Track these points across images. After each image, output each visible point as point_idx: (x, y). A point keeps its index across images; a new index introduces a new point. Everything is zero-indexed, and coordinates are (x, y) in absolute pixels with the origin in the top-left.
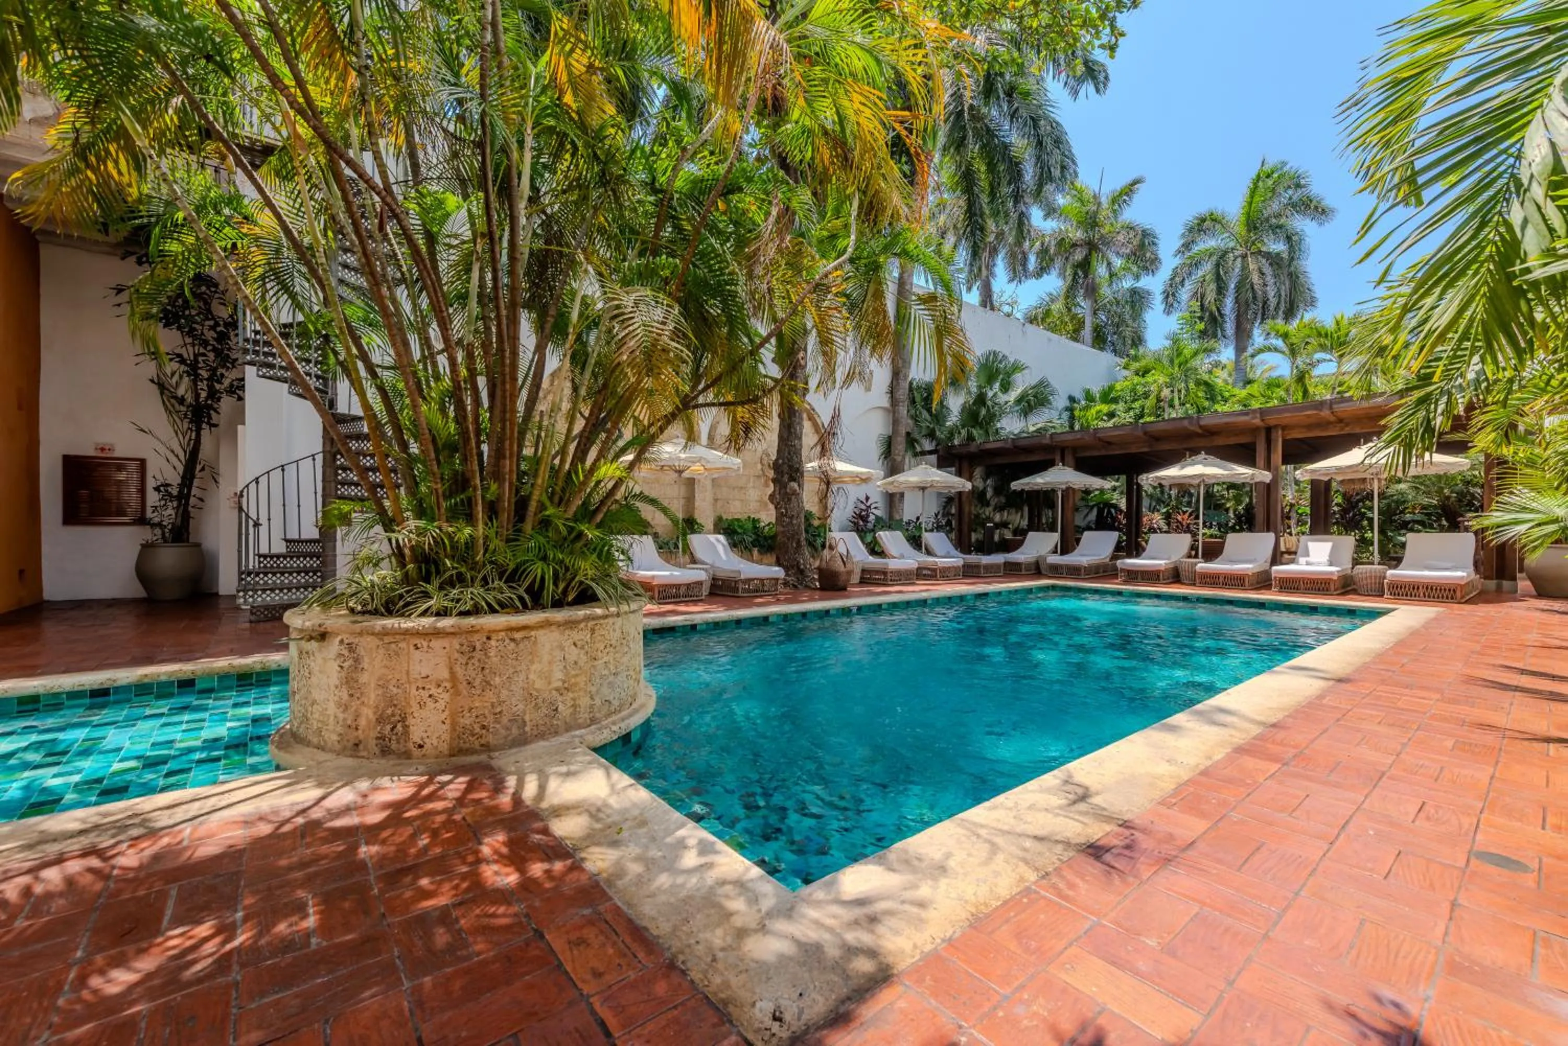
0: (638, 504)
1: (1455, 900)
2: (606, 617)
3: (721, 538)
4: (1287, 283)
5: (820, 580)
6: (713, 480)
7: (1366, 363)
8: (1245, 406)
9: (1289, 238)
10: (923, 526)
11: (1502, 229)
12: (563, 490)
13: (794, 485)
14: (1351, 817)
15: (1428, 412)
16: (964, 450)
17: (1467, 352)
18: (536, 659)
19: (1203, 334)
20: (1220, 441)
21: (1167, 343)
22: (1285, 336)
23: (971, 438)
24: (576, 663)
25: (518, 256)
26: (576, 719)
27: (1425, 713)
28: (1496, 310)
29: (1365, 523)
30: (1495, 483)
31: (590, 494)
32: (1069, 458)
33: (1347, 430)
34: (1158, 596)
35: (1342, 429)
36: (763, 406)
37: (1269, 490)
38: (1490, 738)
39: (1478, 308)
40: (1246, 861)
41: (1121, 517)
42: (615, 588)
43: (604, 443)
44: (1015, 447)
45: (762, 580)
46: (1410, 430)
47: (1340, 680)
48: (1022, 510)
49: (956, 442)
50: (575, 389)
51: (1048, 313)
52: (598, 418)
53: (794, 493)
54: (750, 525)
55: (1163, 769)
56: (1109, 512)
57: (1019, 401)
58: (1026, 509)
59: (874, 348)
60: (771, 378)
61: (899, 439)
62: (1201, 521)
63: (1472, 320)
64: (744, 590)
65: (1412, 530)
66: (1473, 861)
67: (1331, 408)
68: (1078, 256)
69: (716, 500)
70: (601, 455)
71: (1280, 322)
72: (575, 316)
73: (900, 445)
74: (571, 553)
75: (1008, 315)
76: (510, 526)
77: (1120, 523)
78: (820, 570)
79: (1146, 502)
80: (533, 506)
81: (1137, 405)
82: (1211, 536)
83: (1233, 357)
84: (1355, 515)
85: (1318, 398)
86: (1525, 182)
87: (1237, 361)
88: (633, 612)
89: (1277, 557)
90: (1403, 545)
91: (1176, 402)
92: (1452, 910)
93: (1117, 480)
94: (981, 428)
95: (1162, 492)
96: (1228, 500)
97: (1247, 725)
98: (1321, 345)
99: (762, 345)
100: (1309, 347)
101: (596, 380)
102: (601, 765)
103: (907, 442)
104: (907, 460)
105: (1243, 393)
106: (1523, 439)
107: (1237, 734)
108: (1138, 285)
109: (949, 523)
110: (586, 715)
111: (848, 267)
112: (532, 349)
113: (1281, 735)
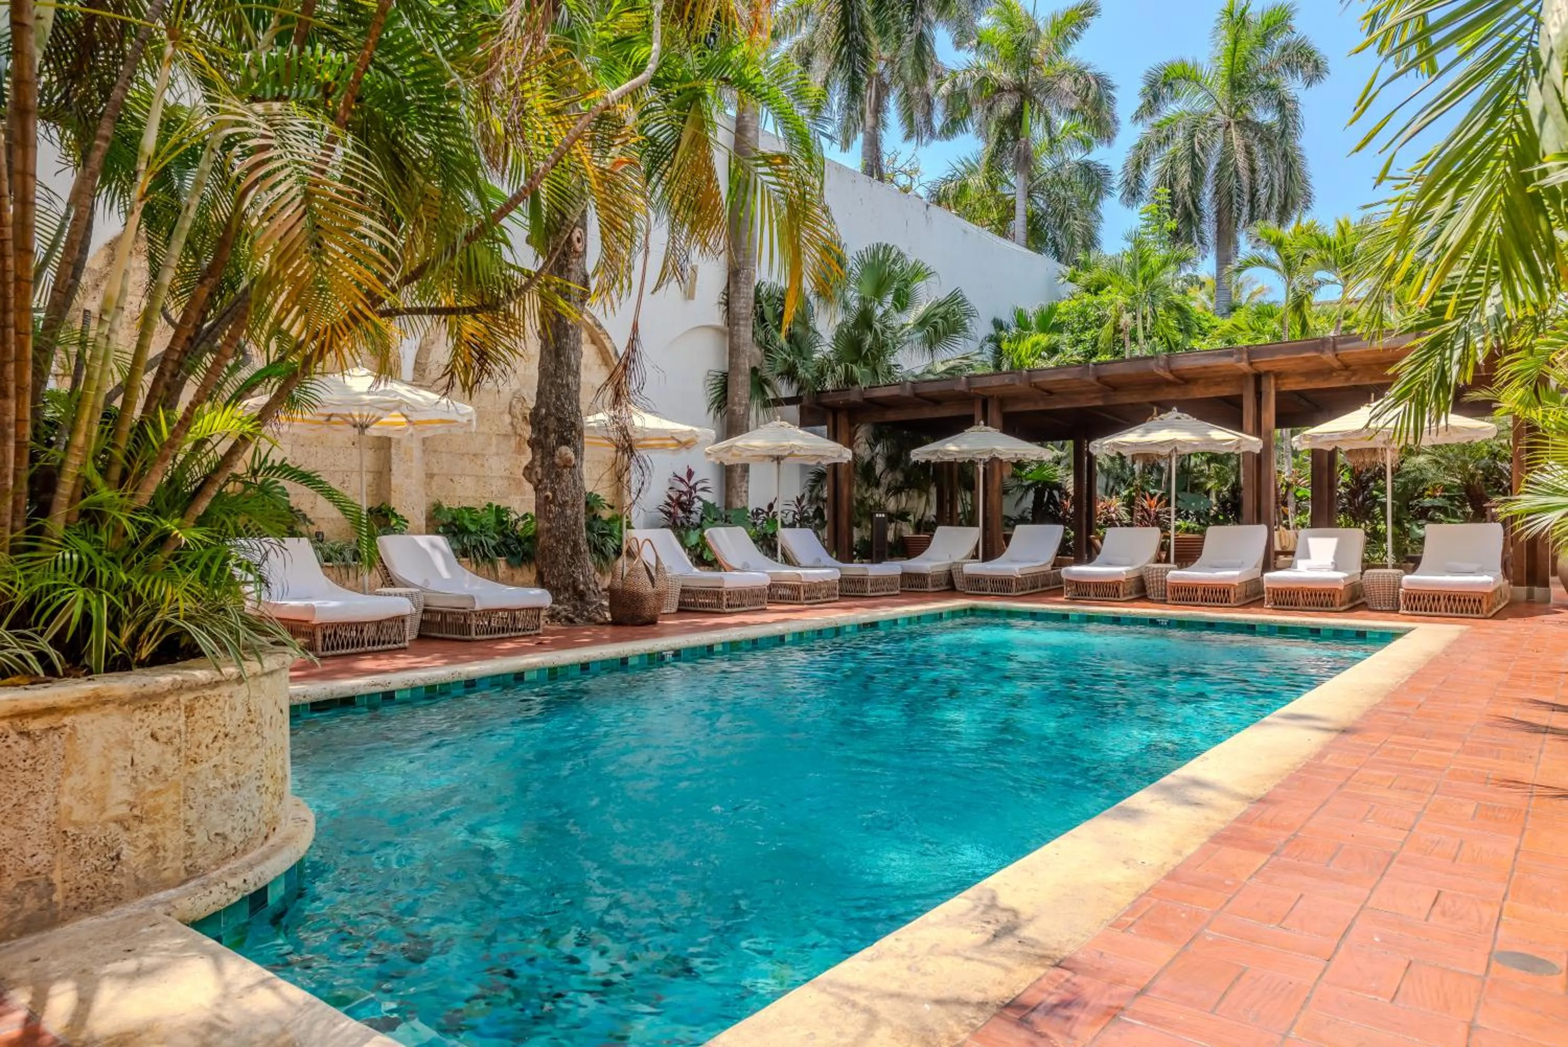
0: (283, 482)
1: (1473, 1020)
2: (217, 684)
3: (440, 540)
4: (1281, 167)
5: (611, 608)
6: (424, 441)
7: (1375, 289)
8: (1229, 342)
9: (1281, 104)
10: (779, 518)
11: (1519, 118)
12: (130, 457)
13: (567, 451)
14: (1353, 920)
15: (1443, 359)
16: (840, 399)
17: (1483, 280)
18: (74, 767)
19: (1175, 235)
20: (1198, 393)
21: (1128, 246)
22: (1278, 244)
23: (850, 380)
24: (156, 770)
25: (30, 21)
26: (157, 872)
27: (1442, 770)
28: (1514, 227)
29: (1377, 510)
30: (1525, 457)
31: (184, 466)
32: (994, 414)
33: (1354, 381)
34: (1116, 620)
35: (1348, 379)
36: (508, 315)
37: (1260, 461)
38: (1515, 798)
39: (1495, 223)
40: (1221, 999)
41: (1067, 503)
42: (233, 632)
43: (212, 372)
44: (916, 395)
45: (511, 611)
46: (1423, 383)
47: (1344, 731)
48: (927, 492)
49: (829, 385)
50: (155, 274)
51: (963, 188)
52: (198, 327)
53: (567, 464)
54: (492, 519)
55: (1118, 874)
56: (1051, 495)
57: (922, 323)
58: (933, 490)
59: (693, 230)
60: (521, 270)
61: (741, 378)
62: (1173, 509)
63: (1488, 236)
64: (481, 630)
65: (1432, 520)
66: (1494, 966)
67: (1335, 349)
68: (1006, 107)
69: (430, 476)
70: (205, 394)
71: (1272, 223)
72: (149, 141)
73: (742, 389)
74: (146, 571)
75: (906, 190)
76: (18, 524)
77: (1066, 513)
78: (612, 593)
79: (1101, 481)
80: (66, 486)
81: (1087, 336)
82: (1187, 530)
83: (1214, 271)
84: (1365, 500)
85: (1319, 334)
86: (1544, 57)
87: (1219, 279)
88: (271, 673)
89: (1269, 562)
90: (1422, 541)
91: (1140, 334)
92: (1469, 1035)
93: (1062, 448)
94: (866, 364)
95: (1123, 466)
96: (1209, 477)
97: (1225, 801)
98: (1323, 261)
99: (504, 211)
100: (1308, 261)
101: (197, 255)
102: (204, 952)
103: (753, 384)
104: (753, 414)
105: (1226, 324)
106: (1555, 398)
107: (1217, 816)
108: (1087, 158)
109: (819, 513)
110: (178, 864)
111: (650, 94)
112: (66, 198)
113: (1270, 813)
